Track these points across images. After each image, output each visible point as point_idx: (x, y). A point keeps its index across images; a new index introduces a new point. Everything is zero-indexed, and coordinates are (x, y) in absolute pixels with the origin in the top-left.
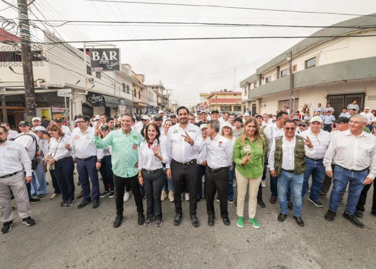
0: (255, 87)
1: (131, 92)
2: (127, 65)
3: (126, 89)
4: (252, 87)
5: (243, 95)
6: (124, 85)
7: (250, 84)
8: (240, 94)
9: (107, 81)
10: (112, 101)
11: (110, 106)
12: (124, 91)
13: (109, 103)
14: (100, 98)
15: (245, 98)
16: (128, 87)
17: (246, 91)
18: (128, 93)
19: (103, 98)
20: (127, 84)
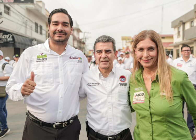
0: (191, 26)
1: (44, 32)
2: (41, 2)
3: (39, 28)
4: (187, 26)
5: (175, 37)
6: (36, 24)
7: (184, 24)
8: (171, 37)
9: (17, 17)
10: (23, 41)
11: (20, 47)
12: (37, 31)
13: (19, 43)
14: (9, 37)
15: (178, 40)
16: (41, 27)
17: (179, 32)
18: (41, 33)
19: (13, 37)
20: (40, 23)
